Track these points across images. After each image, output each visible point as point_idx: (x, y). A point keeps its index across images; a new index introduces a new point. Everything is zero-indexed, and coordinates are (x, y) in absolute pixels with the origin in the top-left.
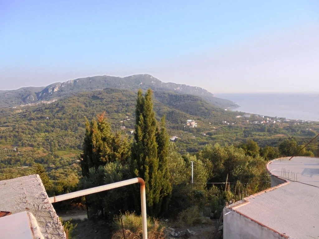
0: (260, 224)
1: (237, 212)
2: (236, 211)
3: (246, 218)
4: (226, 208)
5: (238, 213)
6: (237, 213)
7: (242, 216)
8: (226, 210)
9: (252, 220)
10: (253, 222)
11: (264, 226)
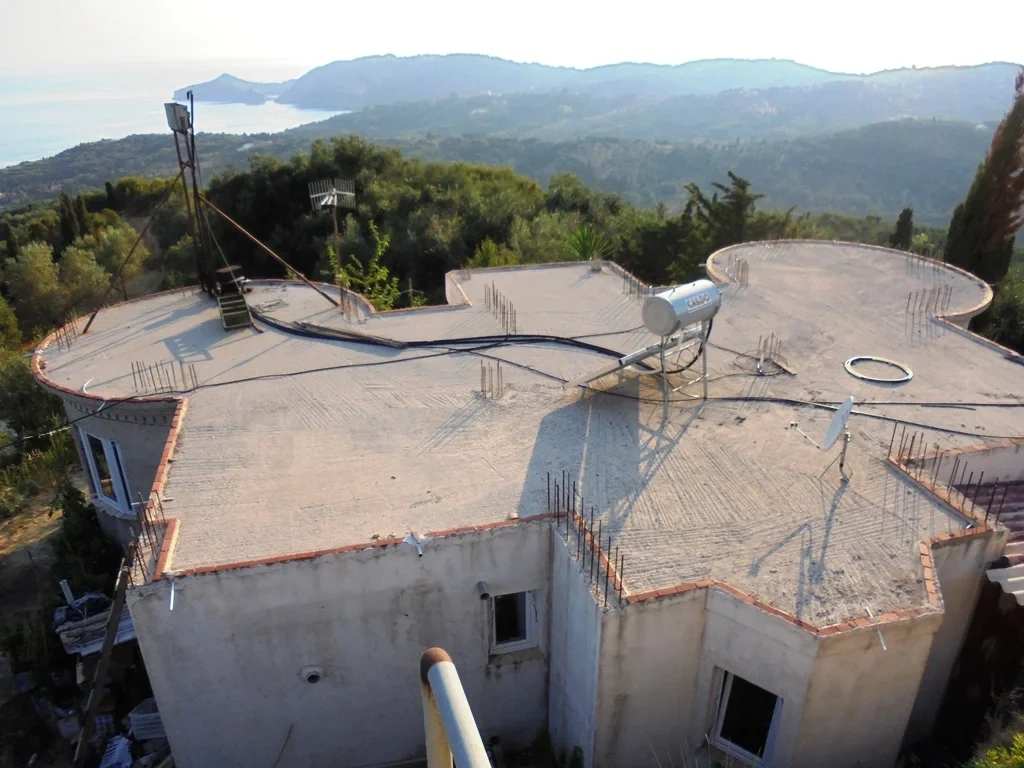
0: (300, 559)
1: (195, 574)
2: (191, 571)
3: (246, 572)
4: (133, 587)
5: (203, 574)
6: (199, 577)
7: (223, 575)
8: (141, 595)
9: (269, 563)
10: (273, 567)
11: (318, 555)
